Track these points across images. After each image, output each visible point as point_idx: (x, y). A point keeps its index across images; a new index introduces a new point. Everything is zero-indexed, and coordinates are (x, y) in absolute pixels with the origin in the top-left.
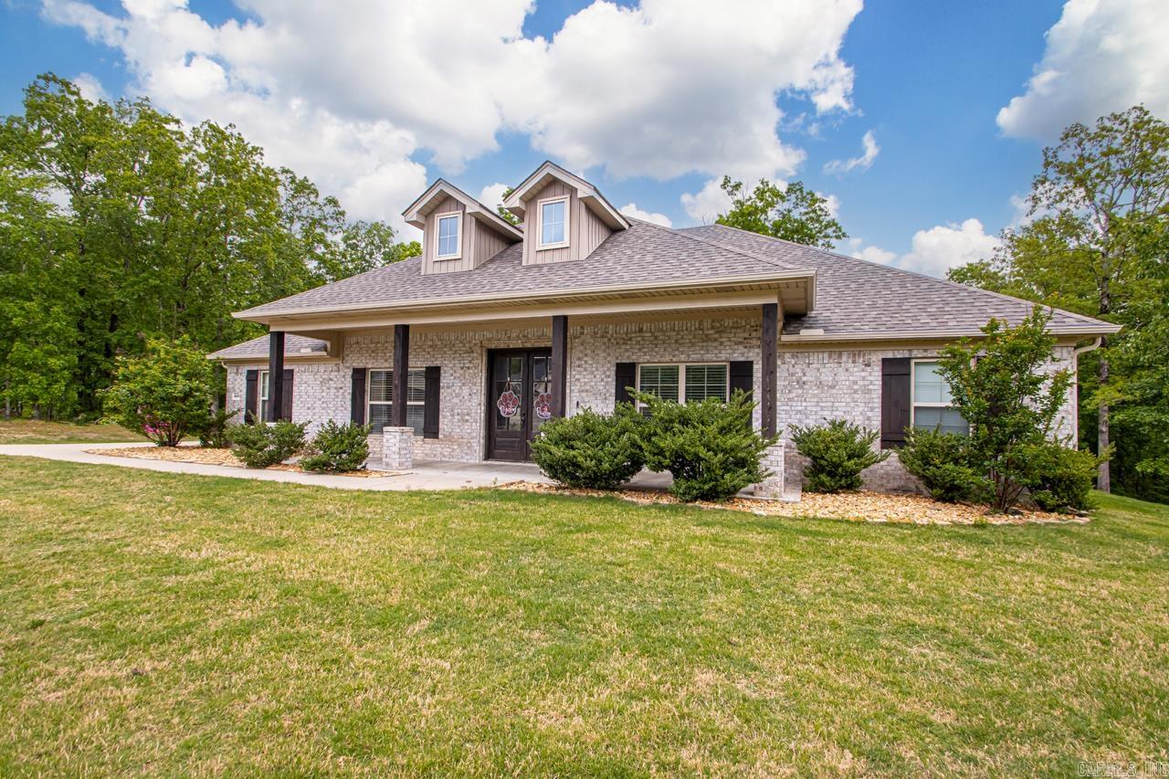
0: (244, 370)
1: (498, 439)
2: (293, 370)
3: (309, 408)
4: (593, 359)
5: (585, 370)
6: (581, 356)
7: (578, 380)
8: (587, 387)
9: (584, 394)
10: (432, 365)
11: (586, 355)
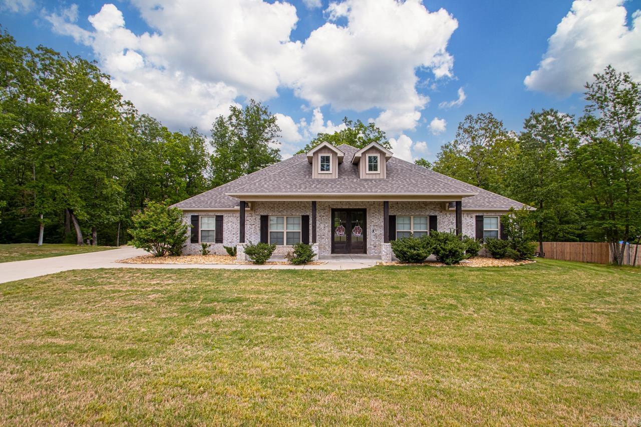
0: (189, 215)
1: (336, 245)
2: (223, 216)
3: (234, 234)
4: (379, 213)
5: (376, 218)
6: (373, 212)
7: (373, 221)
8: (377, 224)
9: (375, 227)
10: (304, 215)
11: (376, 212)
